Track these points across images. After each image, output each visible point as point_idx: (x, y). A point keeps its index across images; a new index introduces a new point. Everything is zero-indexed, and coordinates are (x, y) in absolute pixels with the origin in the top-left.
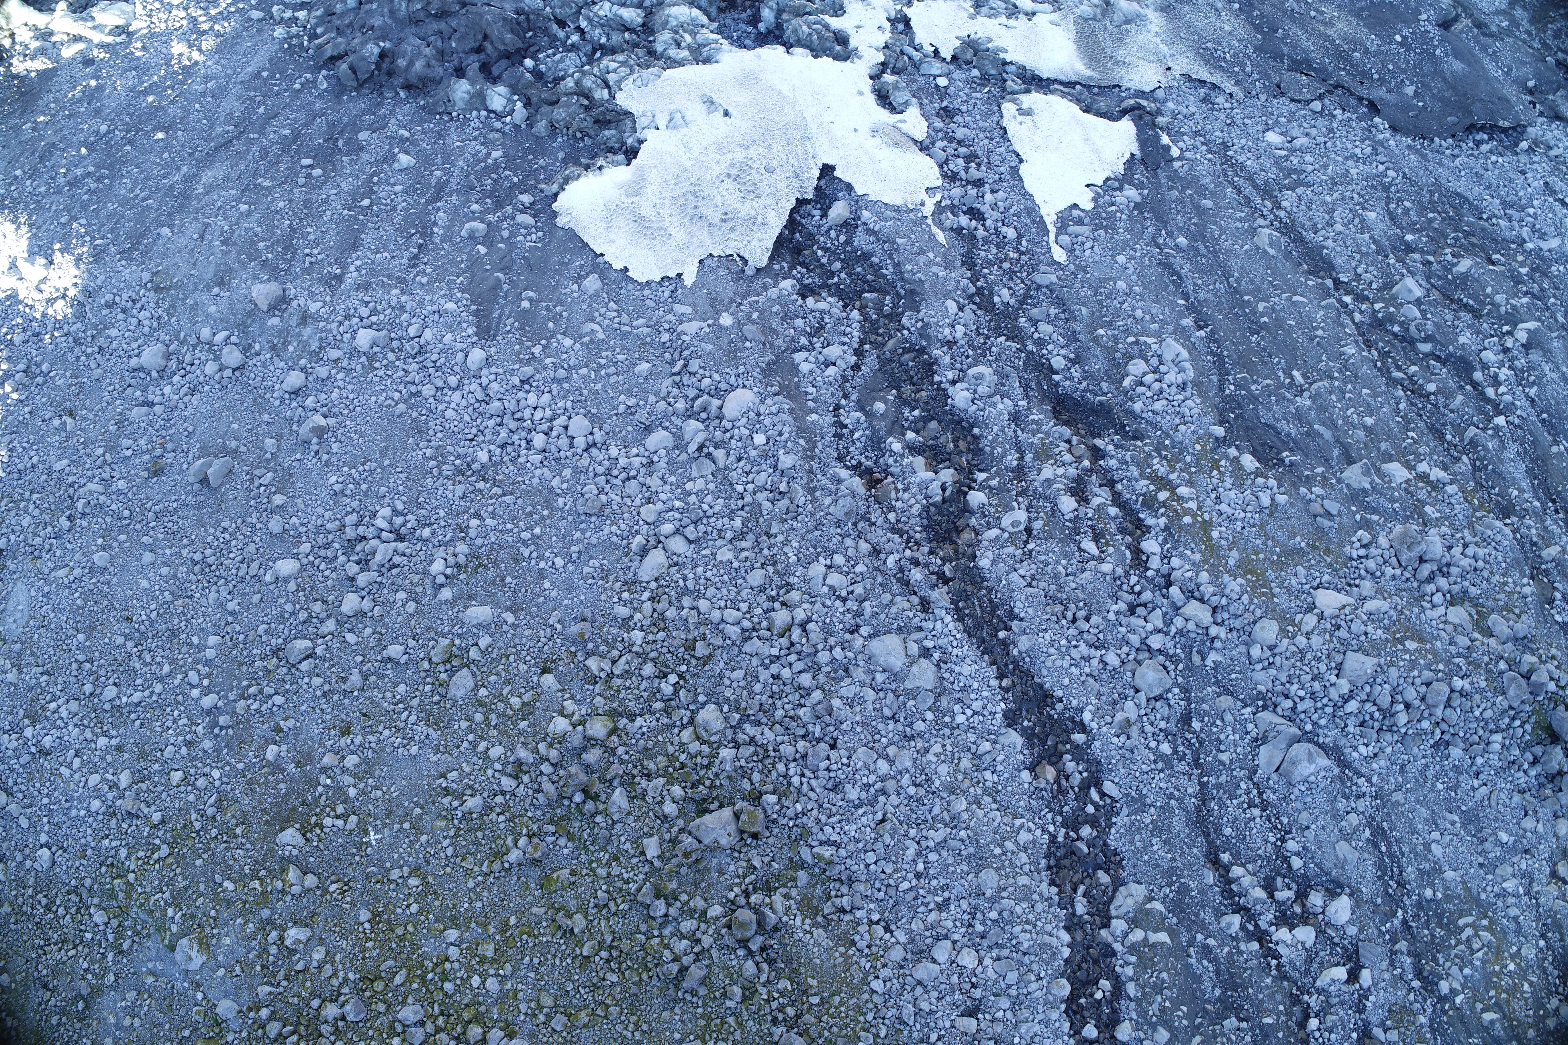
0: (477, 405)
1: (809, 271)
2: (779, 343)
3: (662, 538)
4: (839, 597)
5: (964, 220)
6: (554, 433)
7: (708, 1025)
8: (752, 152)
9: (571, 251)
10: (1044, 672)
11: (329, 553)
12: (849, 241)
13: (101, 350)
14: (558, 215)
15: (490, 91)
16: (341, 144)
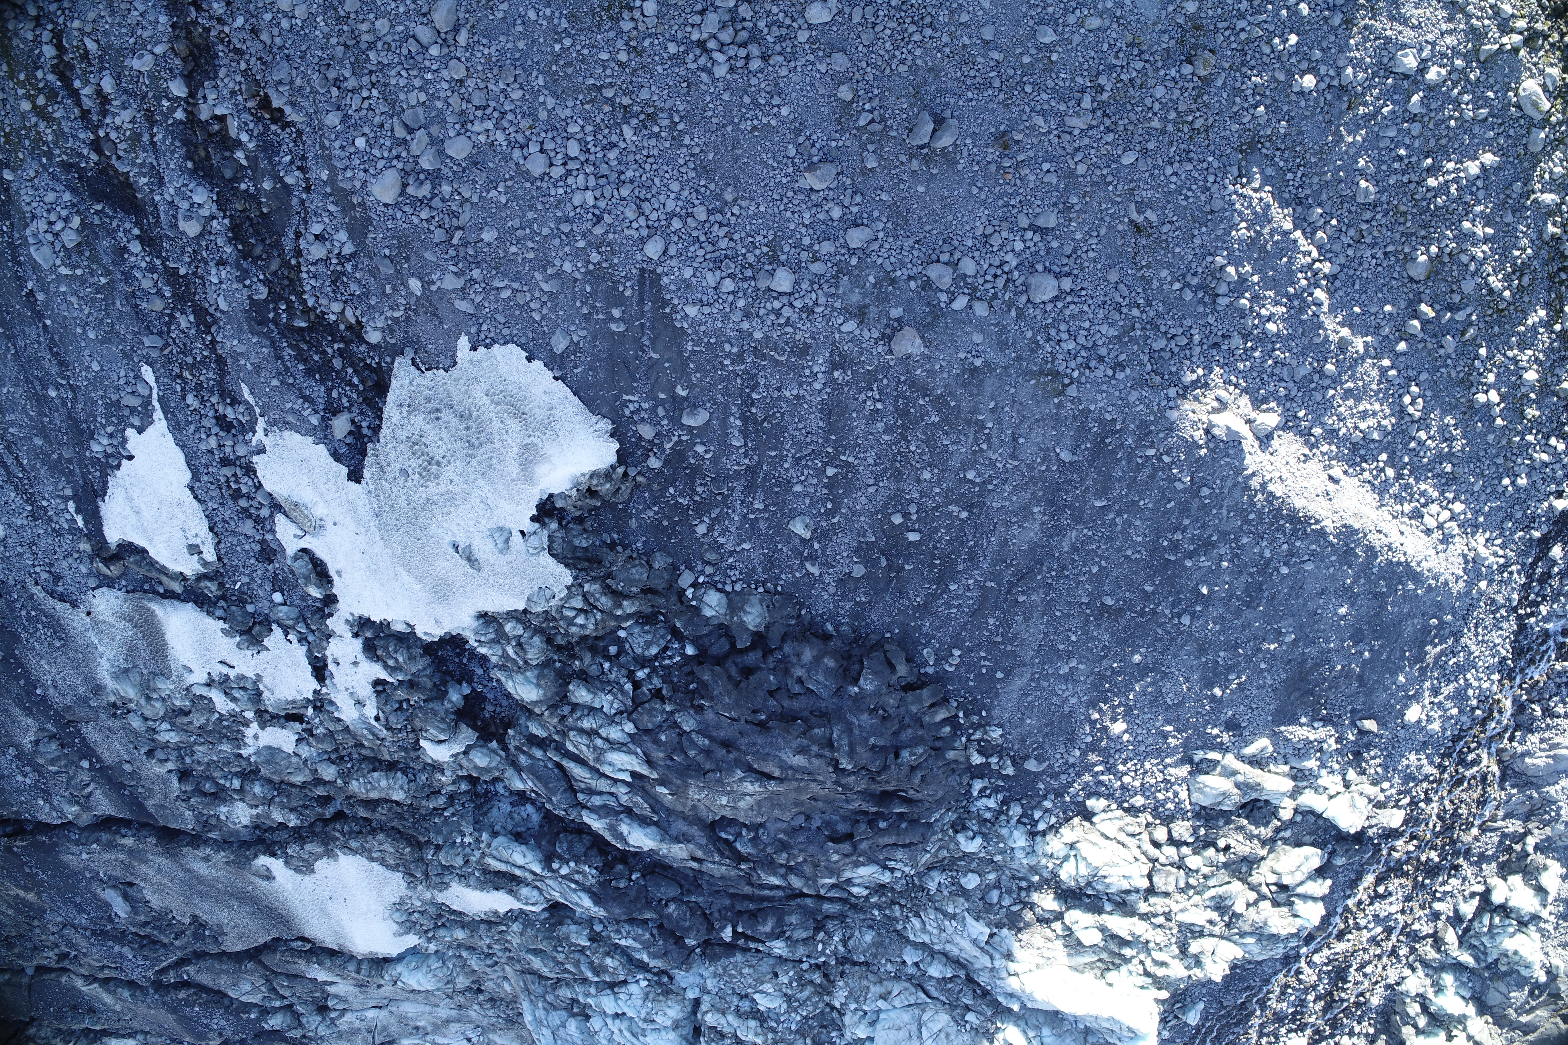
0: (649, 196)
1: (363, 360)
2: (366, 260)
3: (440, 41)
5: (230, 413)
6: (560, 156)
8: (423, 495)
9: (588, 386)
11: (775, 31)
12: (329, 391)
13: (1118, 308)
14: (612, 436)
15: (722, 611)
16: (884, 563)
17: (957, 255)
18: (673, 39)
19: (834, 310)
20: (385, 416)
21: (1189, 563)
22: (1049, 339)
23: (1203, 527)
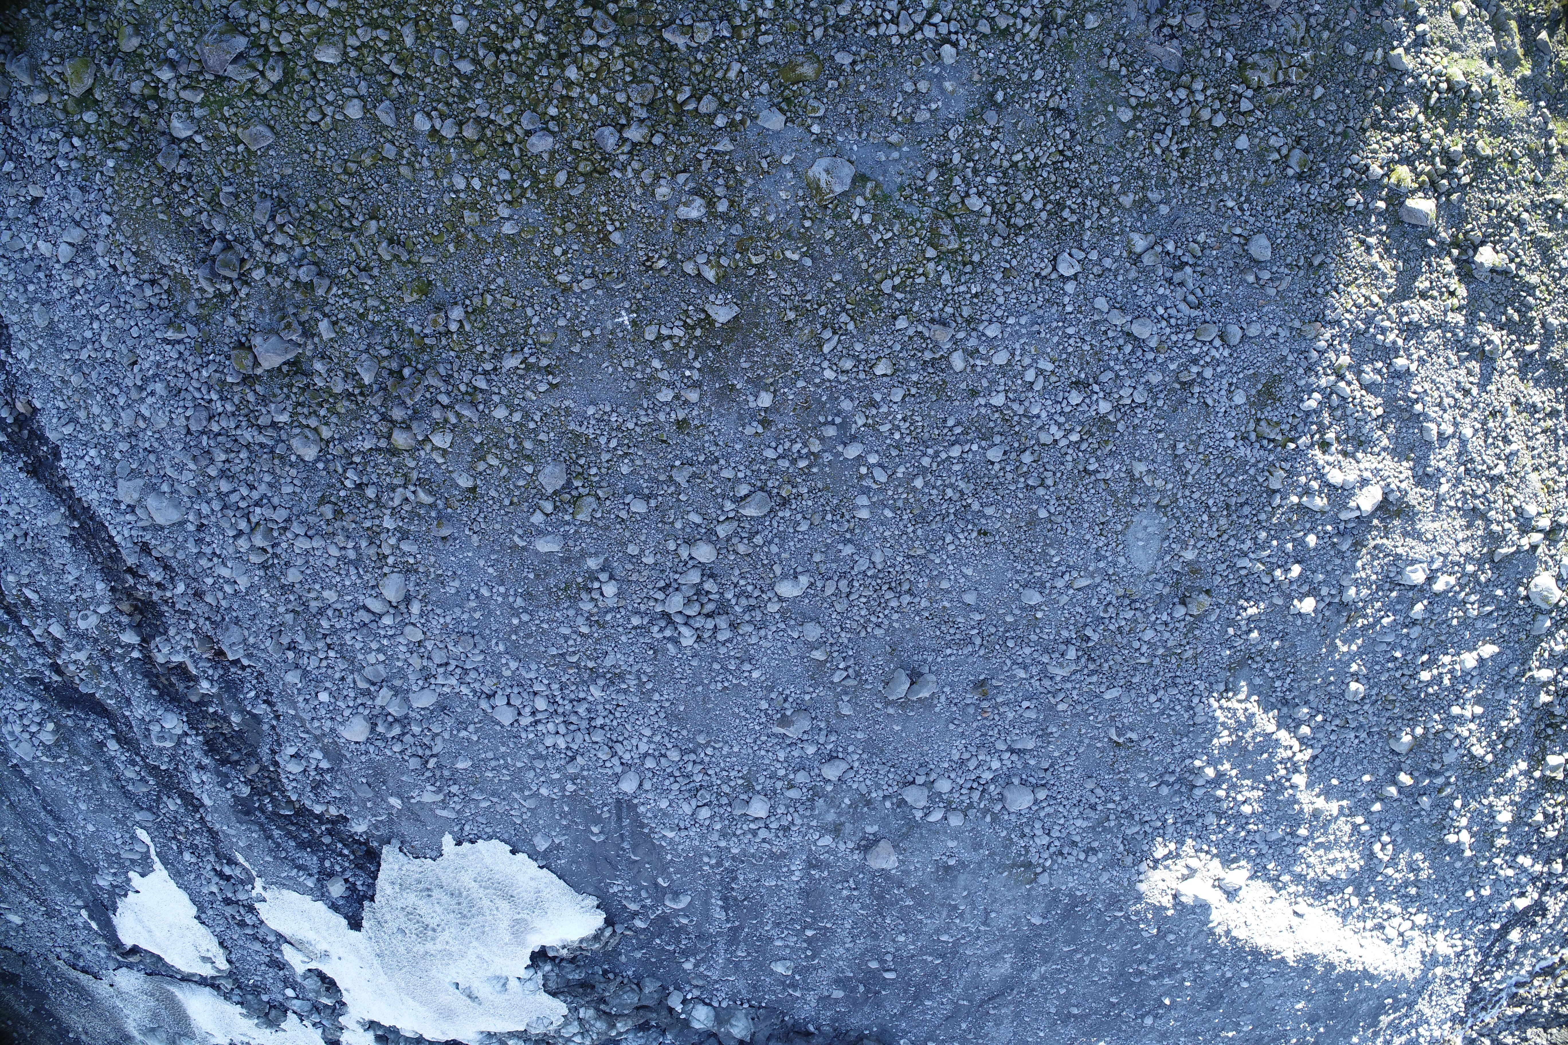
0: (621, 738)
1: (351, 836)
2: (344, 779)
3: (392, 611)
4: (219, 556)
5: (227, 871)
6: (528, 710)
7: (247, 166)
8: (420, 949)
9: (573, 874)
10: (37, 493)
11: (744, 602)
12: (322, 860)
13: (1093, 807)
14: (598, 907)
15: (710, 1025)
16: (862, 988)
17: (933, 776)
18: (637, 612)
19: (810, 827)
20: (378, 888)
21: (1153, 983)
22: (1023, 835)
23: (1168, 958)
